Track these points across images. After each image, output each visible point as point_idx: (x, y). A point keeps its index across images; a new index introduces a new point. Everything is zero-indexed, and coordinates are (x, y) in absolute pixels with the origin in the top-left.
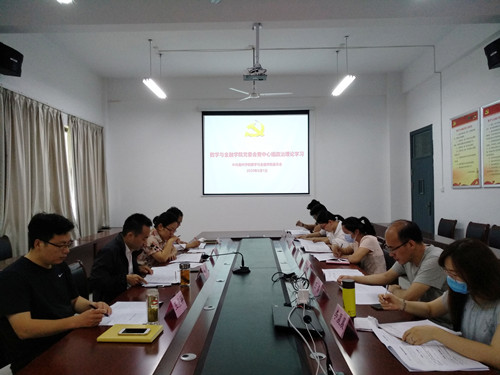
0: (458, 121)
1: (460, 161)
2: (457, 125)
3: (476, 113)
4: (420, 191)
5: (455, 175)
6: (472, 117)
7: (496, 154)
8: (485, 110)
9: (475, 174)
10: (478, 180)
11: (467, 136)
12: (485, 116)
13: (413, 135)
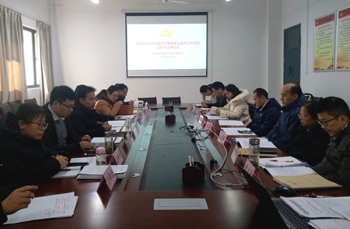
0: (320, 22)
1: (321, 51)
2: (320, 24)
3: (333, 15)
4: (290, 74)
5: (316, 62)
6: (330, 18)
7: (346, 46)
8: (340, 13)
9: (331, 61)
10: (332, 66)
11: (326, 32)
12: (339, 17)
13: (286, 31)
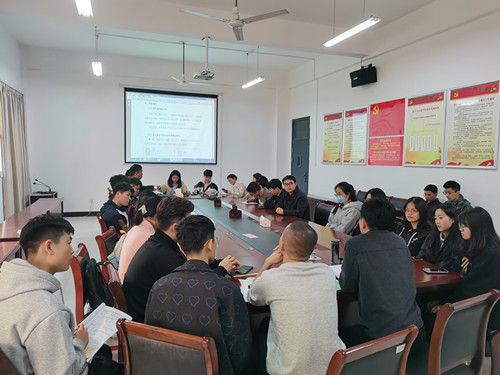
0: (329, 118)
1: (329, 145)
2: (328, 120)
3: (341, 114)
4: (298, 164)
5: (325, 155)
6: (338, 116)
8: (346, 112)
9: (338, 155)
10: (339, 159)
11: (334, 128)
12: (346, 116)
13: (294, 122)
